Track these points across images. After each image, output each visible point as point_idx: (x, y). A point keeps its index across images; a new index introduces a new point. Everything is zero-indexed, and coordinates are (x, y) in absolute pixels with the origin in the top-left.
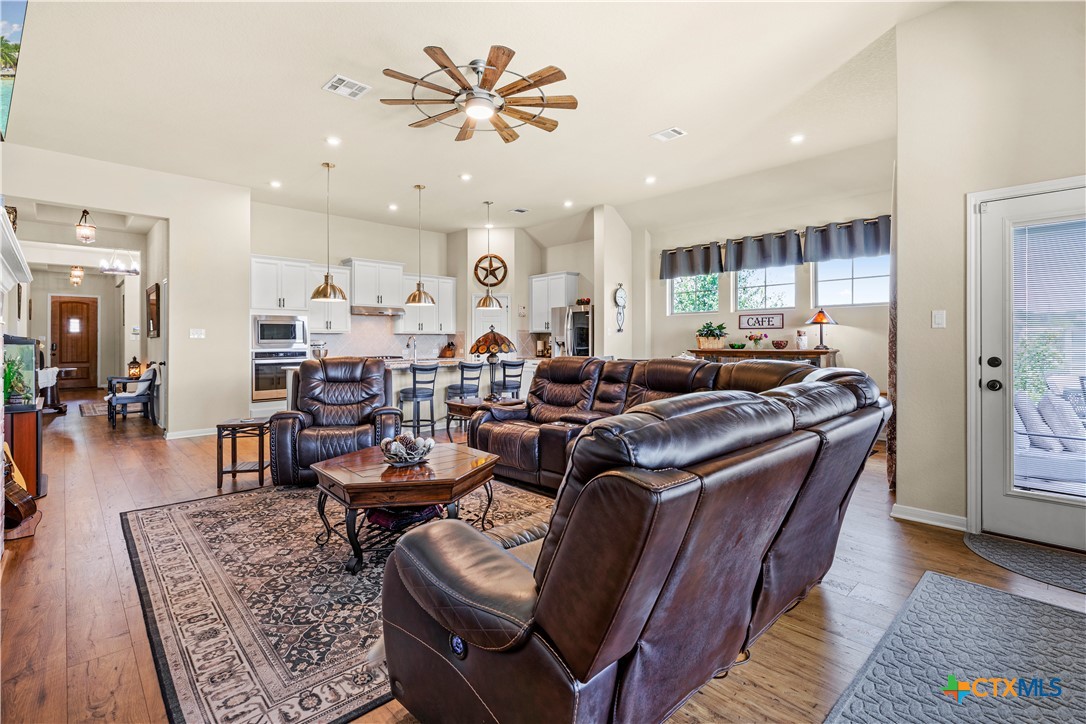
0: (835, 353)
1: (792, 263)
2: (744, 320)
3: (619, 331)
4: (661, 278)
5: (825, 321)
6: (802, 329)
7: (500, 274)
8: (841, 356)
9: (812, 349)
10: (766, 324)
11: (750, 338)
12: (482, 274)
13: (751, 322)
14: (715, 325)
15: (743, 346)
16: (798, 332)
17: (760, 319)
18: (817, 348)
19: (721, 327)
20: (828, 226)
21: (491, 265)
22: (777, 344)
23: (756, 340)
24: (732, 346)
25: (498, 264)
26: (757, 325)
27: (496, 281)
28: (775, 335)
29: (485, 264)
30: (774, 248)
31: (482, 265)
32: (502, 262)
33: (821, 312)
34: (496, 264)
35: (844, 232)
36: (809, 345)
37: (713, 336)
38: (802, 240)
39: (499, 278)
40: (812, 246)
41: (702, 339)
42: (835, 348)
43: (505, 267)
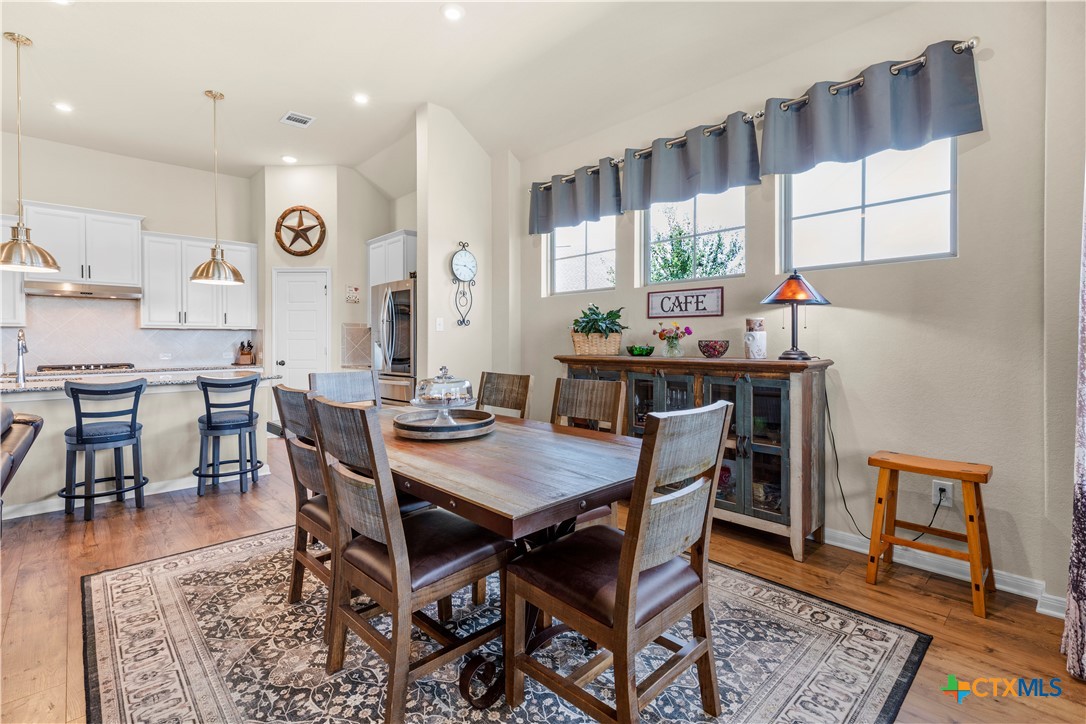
0: (823, 367)
1: (738, 184)
2: (656, 300)
3: (462, 322)
4: (531, 232)
5: (801, 296)
6: (757, 318)
7: (314, 235)
8: (836, 372)
9: (775, 359)
10: (692, 308)
11: (662, 336)
12: (287, 237)
13: (668, 305)
14: (604, 311)
15: (649, 352)
16: (749, 322)
17: (682, 300)
18: (786, 356)
19: (614, 315)
20: (812, 92)
21: (301, 223)
22: (708, 348)
23: (670, 338)
24: (631, 351)
25: (314, 222)
26: (677, 310)
27: (308, 248)
28: (706, 330)
29: (292, 221)
30: (704, 155)
31: (287, 222)
32: (318, 217)
33: (795, 278)
34: (308, 222)
35: (845, 102)
36: (769, 348)
37: (597, 331)
38: (759, 134)
39: (314, 243)
40: (776, 141)
41: (579, 337)
42: (824, 357)
43: (322, 225)
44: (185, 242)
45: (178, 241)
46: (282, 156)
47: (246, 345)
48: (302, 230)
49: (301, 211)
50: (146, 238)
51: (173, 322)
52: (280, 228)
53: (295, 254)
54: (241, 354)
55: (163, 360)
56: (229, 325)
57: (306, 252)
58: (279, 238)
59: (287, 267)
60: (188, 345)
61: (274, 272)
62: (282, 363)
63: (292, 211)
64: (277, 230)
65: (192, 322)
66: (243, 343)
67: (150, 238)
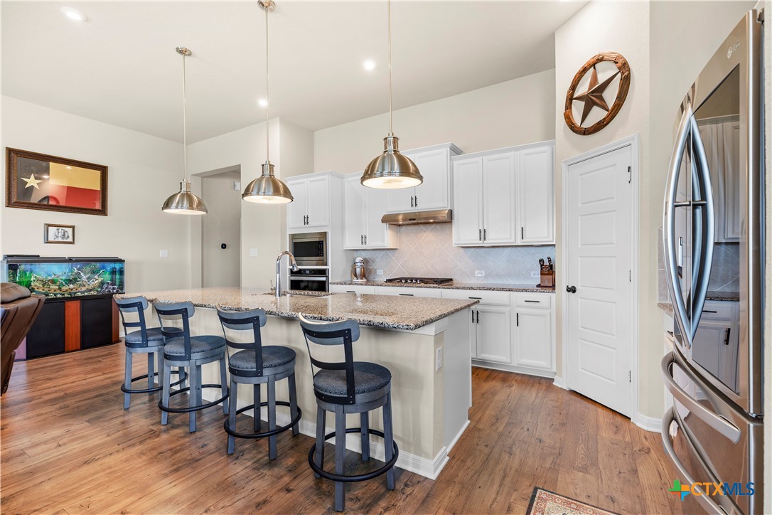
7: (613, 94)
12: (578, 111)
31: (579, 91)
34: (604, 76)
39: (611, 104)
44: (485, 157)
47: (546, 263)
48: (592, 92)
49: (594, 65)
50: (455, 163)
51: (474, 239)
52: (571, 103)
53: (586, 132)
54: (542, 274)
55: (478, 278)
56: (526, 241)
57: (598, 123)
58: (568, 118)
59: (577, 155)
60: (499, 261)
61: (564, 167)
62: (572, 290)
63: (584, 70)
64: (567, 108)
65: (492, 239)
66: (541, 261)
67: (459, 162)
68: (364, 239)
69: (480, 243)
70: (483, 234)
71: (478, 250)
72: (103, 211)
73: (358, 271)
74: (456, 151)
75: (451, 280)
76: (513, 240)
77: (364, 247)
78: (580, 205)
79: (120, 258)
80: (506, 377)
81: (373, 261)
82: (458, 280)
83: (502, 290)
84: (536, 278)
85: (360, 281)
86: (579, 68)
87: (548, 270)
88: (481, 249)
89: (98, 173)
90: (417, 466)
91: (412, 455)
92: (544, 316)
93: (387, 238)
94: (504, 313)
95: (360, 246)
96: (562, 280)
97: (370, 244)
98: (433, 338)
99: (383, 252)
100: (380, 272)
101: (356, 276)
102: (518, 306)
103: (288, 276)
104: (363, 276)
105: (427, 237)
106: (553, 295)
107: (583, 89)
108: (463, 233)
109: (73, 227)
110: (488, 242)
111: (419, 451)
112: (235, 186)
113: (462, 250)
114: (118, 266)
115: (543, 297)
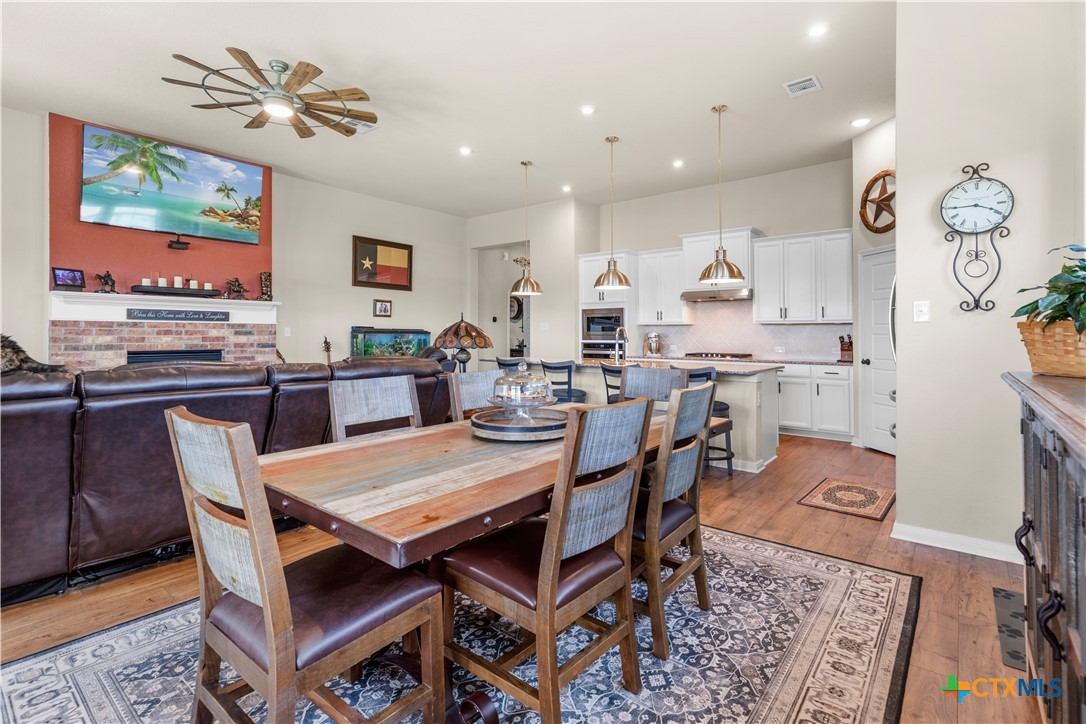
44: (786, 241)
45: (781, 242)
46: (850, 122)
47: (846, 340)
48: (882, 200)
49: (884, 177)
50: (756, 245)
51: (776, 318)
52: (865, 204)
53: (877, 231)
54: (842, 350)
55: (778, 353)
56: (827, 319)
57: (887, 226)
58: (863, 216)
59: (871, 249)
60: (800, 339)
61: (860, 257)
62: (867, 362)
63: (875, 181)
64: (862, 208)
65: (792, 317)
66: (842, 338)
67: (759, 244)
68: (660, 315)
69: (781, 321)
70: (784, 312)
71: (778, 327)
72: (408, 288)
73: (654, 345)
74: (757, 233)
75: (751, 355)
76: (813, 319)
77: (659, 322)
78: (873, 291)
79: (425, 330)
80: (807, 442)
81: (666, 337)
82: (756, 355)
83: (803, 363)
84: (837, 354)
85: (654, 355)
86: (871, 177)
87: (847, 346)
88: (784, 325)
89: (406, 252)
90: (744, 466)
91: (740, 461)
92: (843, 386)
93: (684, 314)
94: (804, 384)
95: (655, 321)
96: (859, 354)
97: (666, 320)
98: (755, 385)
99: (677, 328)
100: (673, 347)
101: (651, 350)
102: (818, 378)
103: (581, 349)
104: (658, 350)
105: (724, 315)
106: (851, 368)
107: (875, 194)
108: (765, 310)
109: (390, 302)
110: (789, 320)
111: (746, 457)
112: (503, 256)
113: (762, 327)
114: (423, 337)
115: (843, 370)
